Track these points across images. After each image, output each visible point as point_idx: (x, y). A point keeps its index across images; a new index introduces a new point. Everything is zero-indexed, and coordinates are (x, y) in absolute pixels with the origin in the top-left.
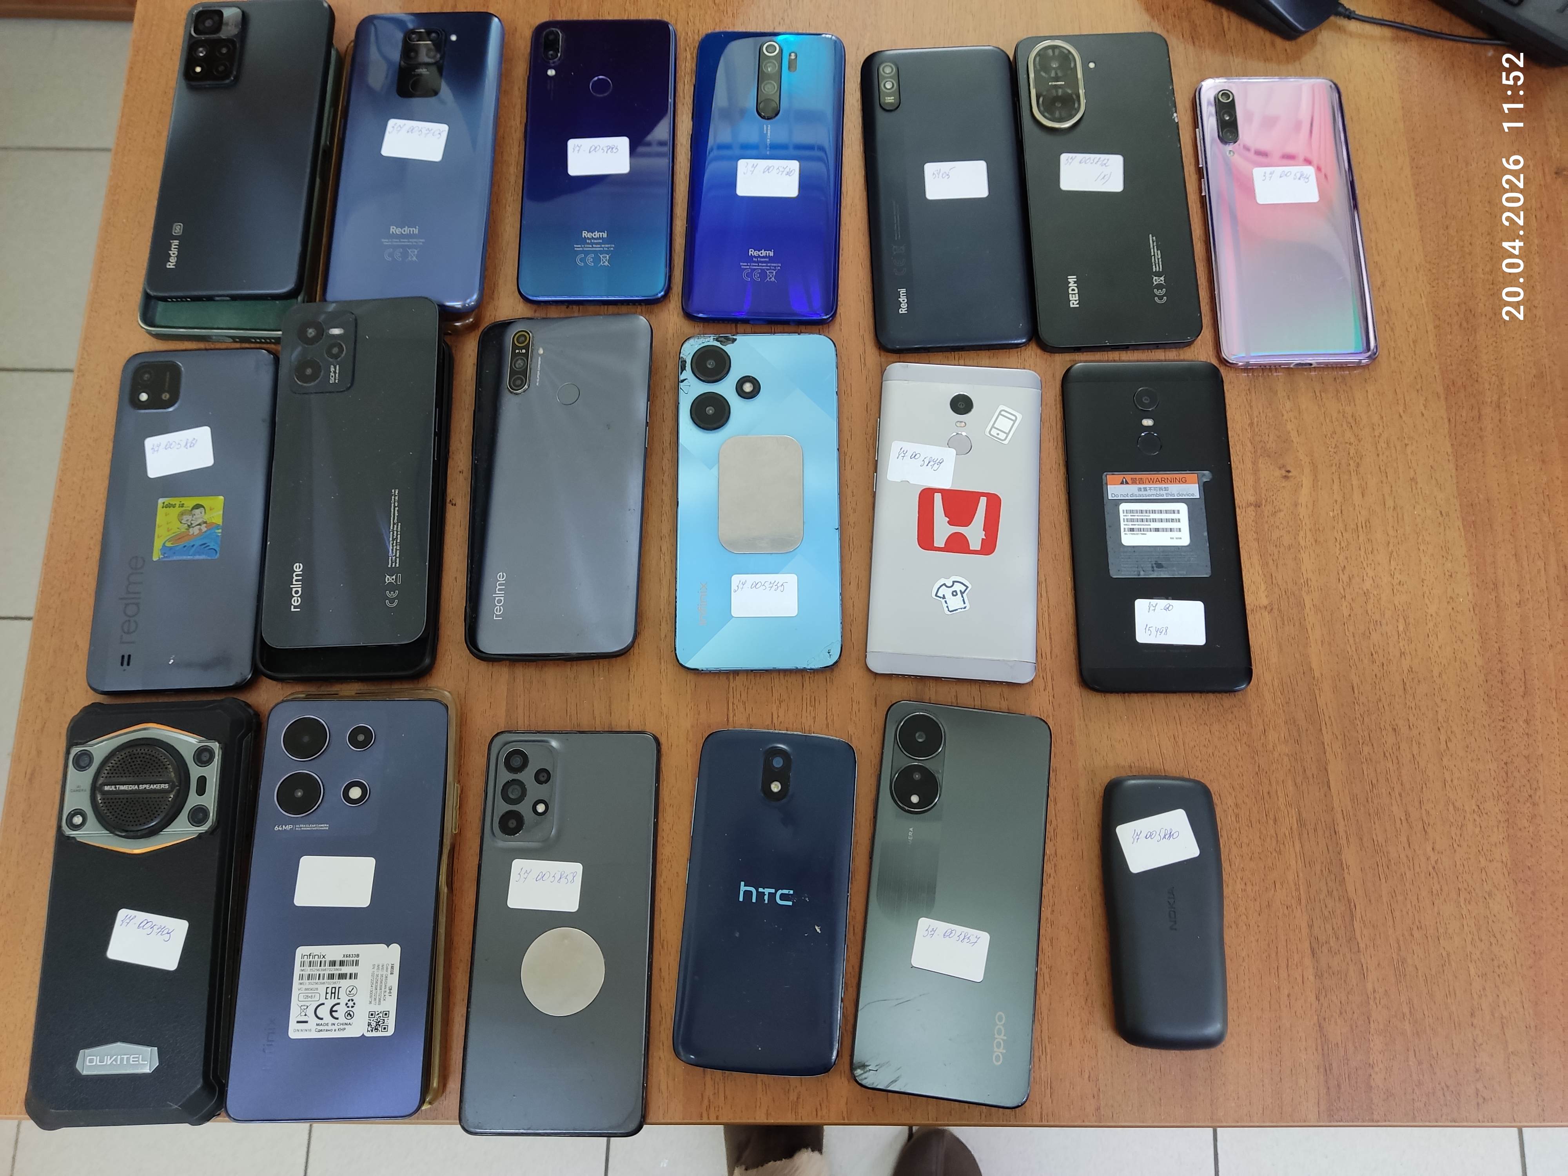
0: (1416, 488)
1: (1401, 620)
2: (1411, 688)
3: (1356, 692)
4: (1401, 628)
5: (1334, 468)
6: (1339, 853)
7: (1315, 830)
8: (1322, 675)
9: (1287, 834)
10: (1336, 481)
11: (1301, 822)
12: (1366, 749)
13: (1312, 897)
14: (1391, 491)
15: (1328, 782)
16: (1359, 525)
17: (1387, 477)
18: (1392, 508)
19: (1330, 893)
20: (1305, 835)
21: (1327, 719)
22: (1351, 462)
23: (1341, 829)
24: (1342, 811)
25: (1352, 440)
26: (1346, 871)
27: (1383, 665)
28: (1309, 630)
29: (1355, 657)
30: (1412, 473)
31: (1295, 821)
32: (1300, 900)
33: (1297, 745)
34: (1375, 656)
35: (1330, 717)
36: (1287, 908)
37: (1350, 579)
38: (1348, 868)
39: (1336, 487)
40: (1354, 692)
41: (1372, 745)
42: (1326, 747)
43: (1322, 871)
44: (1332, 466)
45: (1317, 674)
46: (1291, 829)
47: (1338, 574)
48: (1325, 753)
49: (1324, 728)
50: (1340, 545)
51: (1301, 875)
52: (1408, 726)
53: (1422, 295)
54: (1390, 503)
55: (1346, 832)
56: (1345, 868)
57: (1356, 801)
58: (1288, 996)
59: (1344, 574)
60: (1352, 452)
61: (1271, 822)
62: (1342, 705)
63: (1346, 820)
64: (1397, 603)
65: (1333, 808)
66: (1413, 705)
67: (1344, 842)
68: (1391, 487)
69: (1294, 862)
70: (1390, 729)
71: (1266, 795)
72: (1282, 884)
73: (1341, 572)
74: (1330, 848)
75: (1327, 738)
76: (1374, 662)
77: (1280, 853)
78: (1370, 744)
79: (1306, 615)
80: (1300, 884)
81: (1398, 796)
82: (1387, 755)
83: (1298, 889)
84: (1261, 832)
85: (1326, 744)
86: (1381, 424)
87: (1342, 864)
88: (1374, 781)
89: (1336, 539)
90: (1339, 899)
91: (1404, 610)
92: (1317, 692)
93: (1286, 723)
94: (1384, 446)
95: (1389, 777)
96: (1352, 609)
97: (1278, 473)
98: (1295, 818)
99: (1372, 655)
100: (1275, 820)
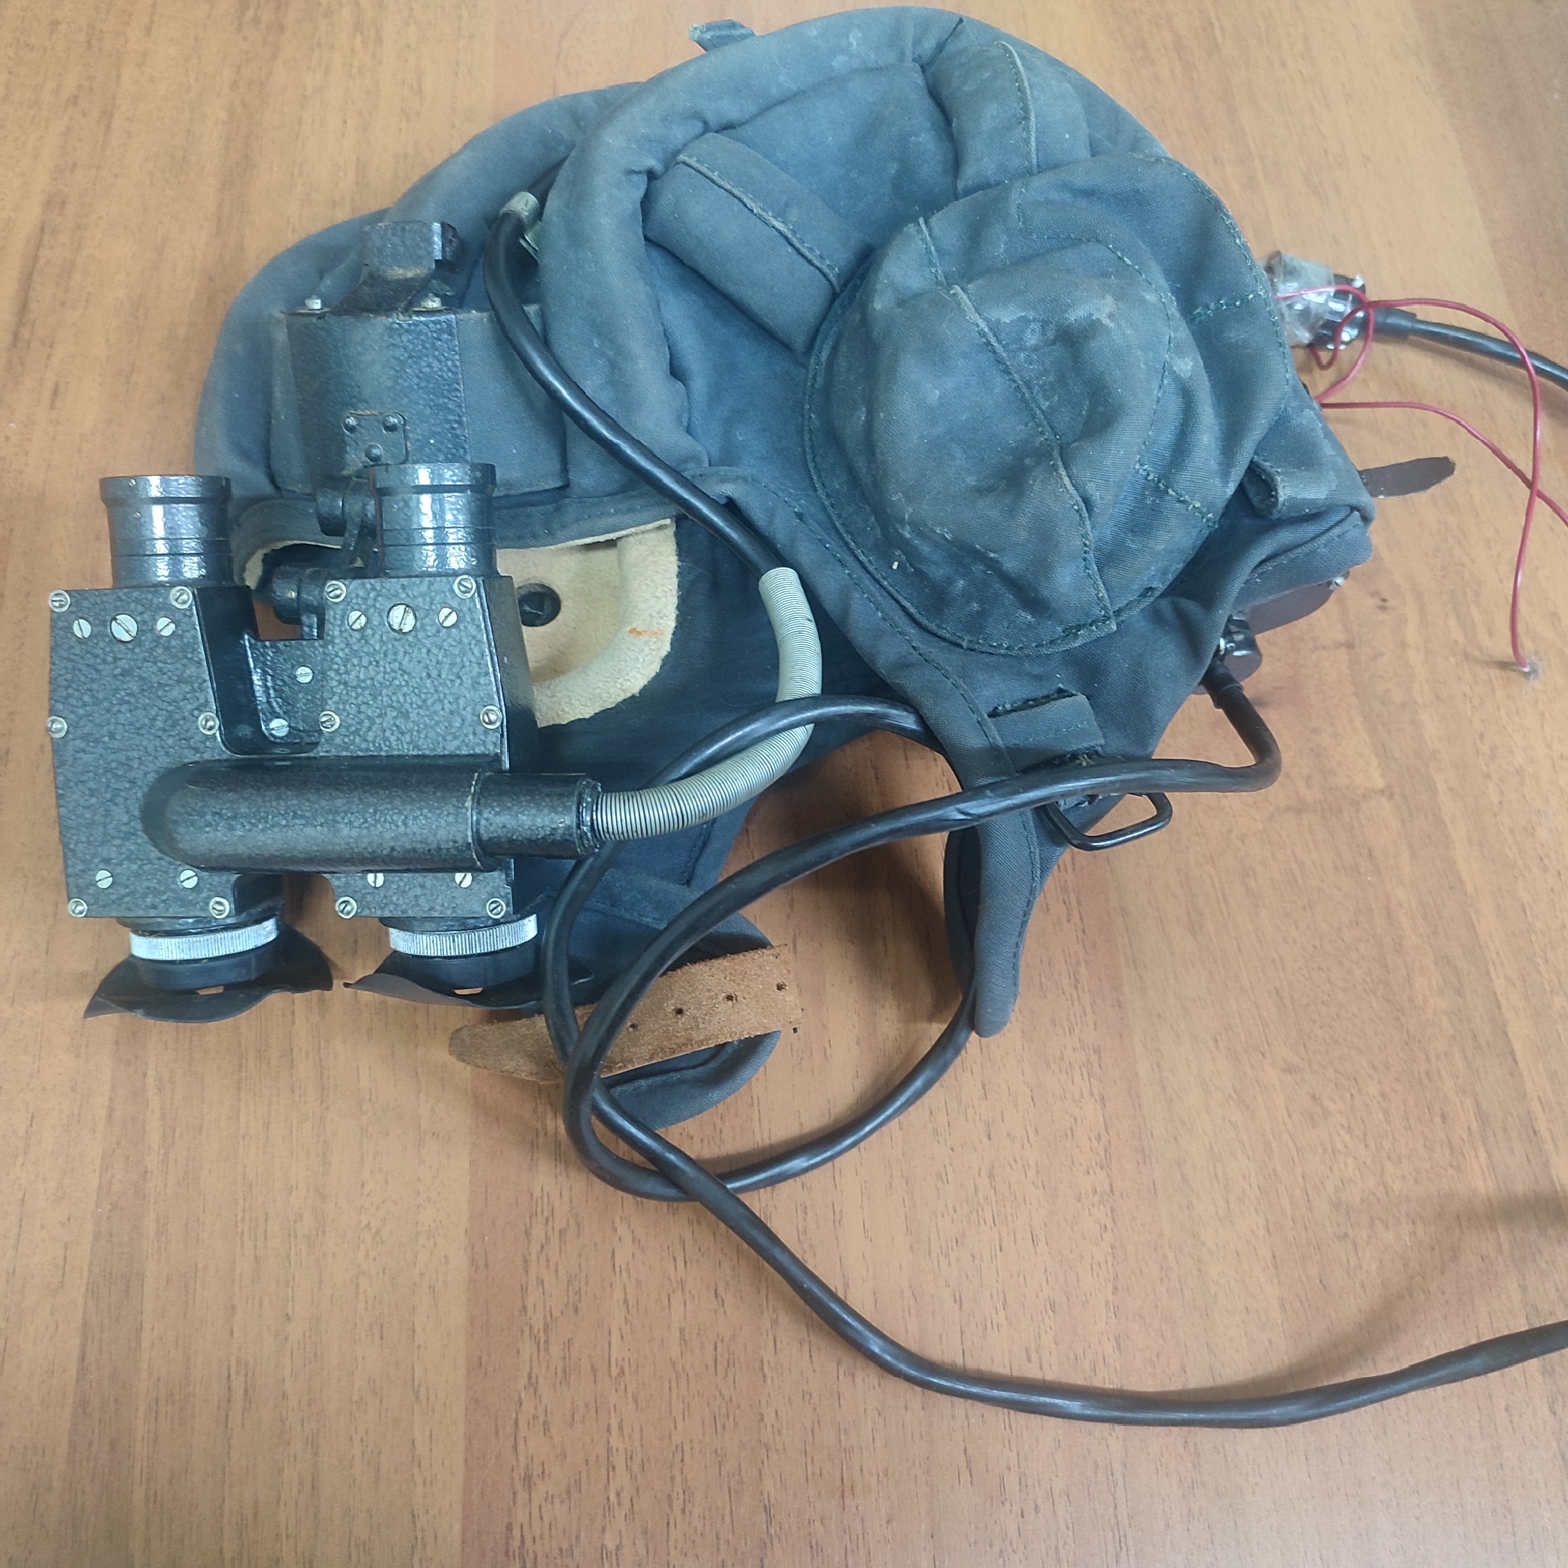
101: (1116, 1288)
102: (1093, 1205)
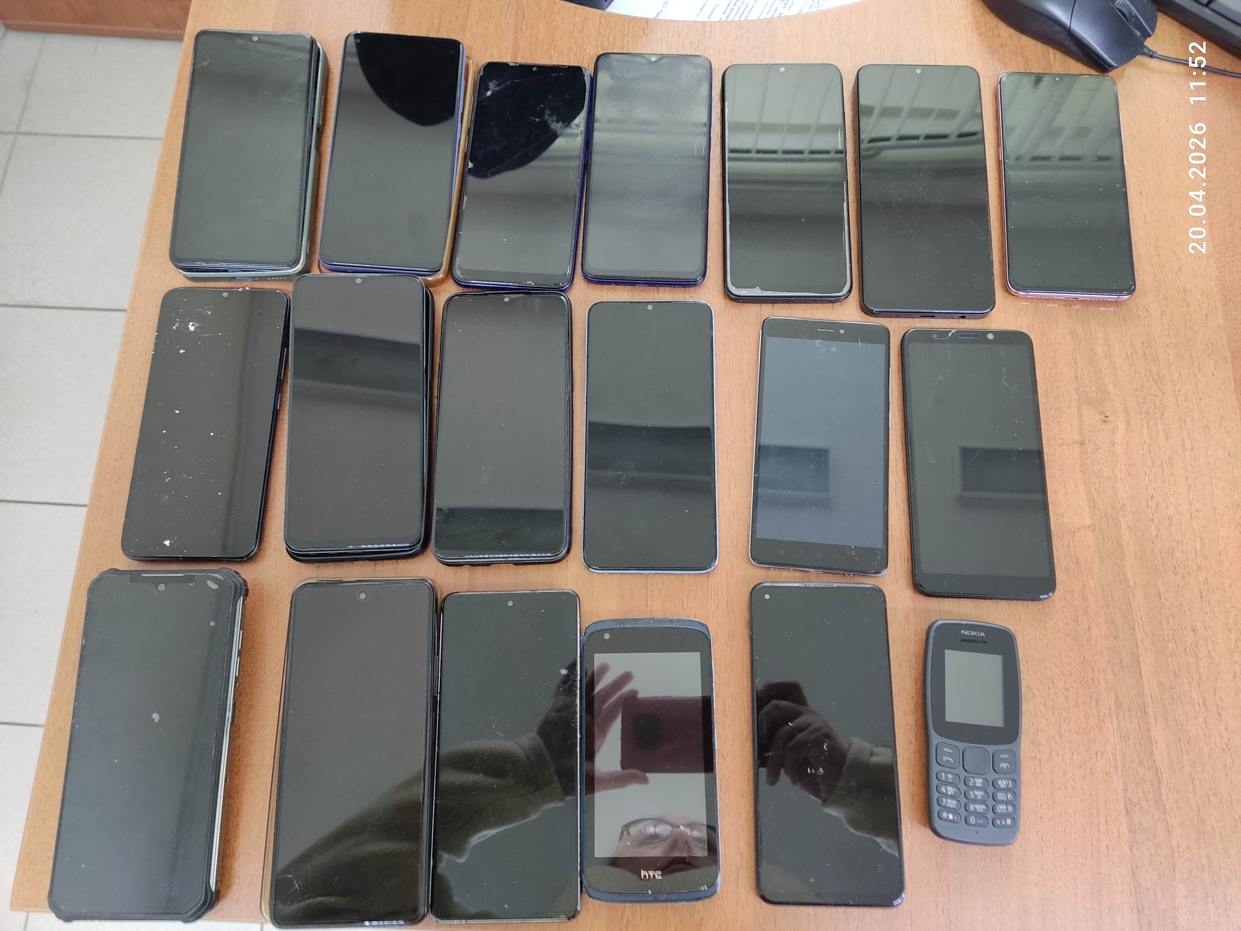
0: (1209, 434)
1: (1198, 540)
2: (1207, 596)
3: (1162, 597)
4: (1198, 547)
5: (1143, 416)
6: (1149, 730)
7: (1130, 711)
8: (1135, 583)
9: (1107, 714)
10: (1145, 426)
11: (1118, 704)
12: (1171, 645)
13: (1127, 765)
14: (1189, 435)
15: (1140, 671)
16: (1164, 463)
17: (1185, 423)
18: (1190, 449)
19: (1141, 763)
20: (1121, 715)
21: (1139, 620)
22: (1157, 411)
23: (1150, 711)
24: (1151, 695)
25: (1157, 393)
26: (1154, 745)
27: (1184, 576)
28: (1125, 546)
29: (1162, 570)
30: (1206, 421)
31: (1113, 704)
32: (1117, 768)
33: (1115, 641)
34: (1177, 569)
35: (1141, 618)
36: (1106, 774)
37: (1157, 506)
38: (1156, 742)
39: (1145, 431)
40: (1161, 599)
41: (1176, 642)
42: (1139, 642)
43: (1134, 744)
44: (1141, 413)
45: (1131, 583)
46: (1110, 709)
47: (1148, 501)
48: (1137, 648)
49: (1136, 627)
50: (1149, 477)
51: (1118, 748)
52: (1204, 628)
53: (1212, 278)
54: (1188, 445)
55: (1154, 713)
56: (1154, 742)
57: (1162, 687)
58: (1107, 847)
59: (1152, 501)
60: (1158, 402)
61: (1094, 703)
62: (1152, 609)
63: (1154, 703)
64: (1195, 527)
65: (1143, 693)
66: (1208, 611)
67: (1152, 721)
68: (1189, 432)
69: (1112, 737)
70: (1189, 629)
71: (1090, 681)
72: (1102, 755)
73: (1150, 500)
74: (1141, 726)
75: (1139, 636)
76: (1176, 574)
77: (1101, 729)
78: (1174, 641)
79: (1122, 534)
80: (1117, 755)
81: (1196, 684)
82: (1188, 650)
83: (1115, 759)
84: (1086, 712)
85: (1138, 640)
86: (1180, 381)
87: (1151, 739)
88: (1177, 672)
89: (1146, 473)
90: (1149, 768)
91: (1200, 532)
92: (1131, 597)
93: (1106, 622)
94: (1183, 398)
95: (1189, 668)
96: (1159, 530)
97: (1099, 418)
98: (1113, 701)
99: (1175, 568)
100: (1097, 702)
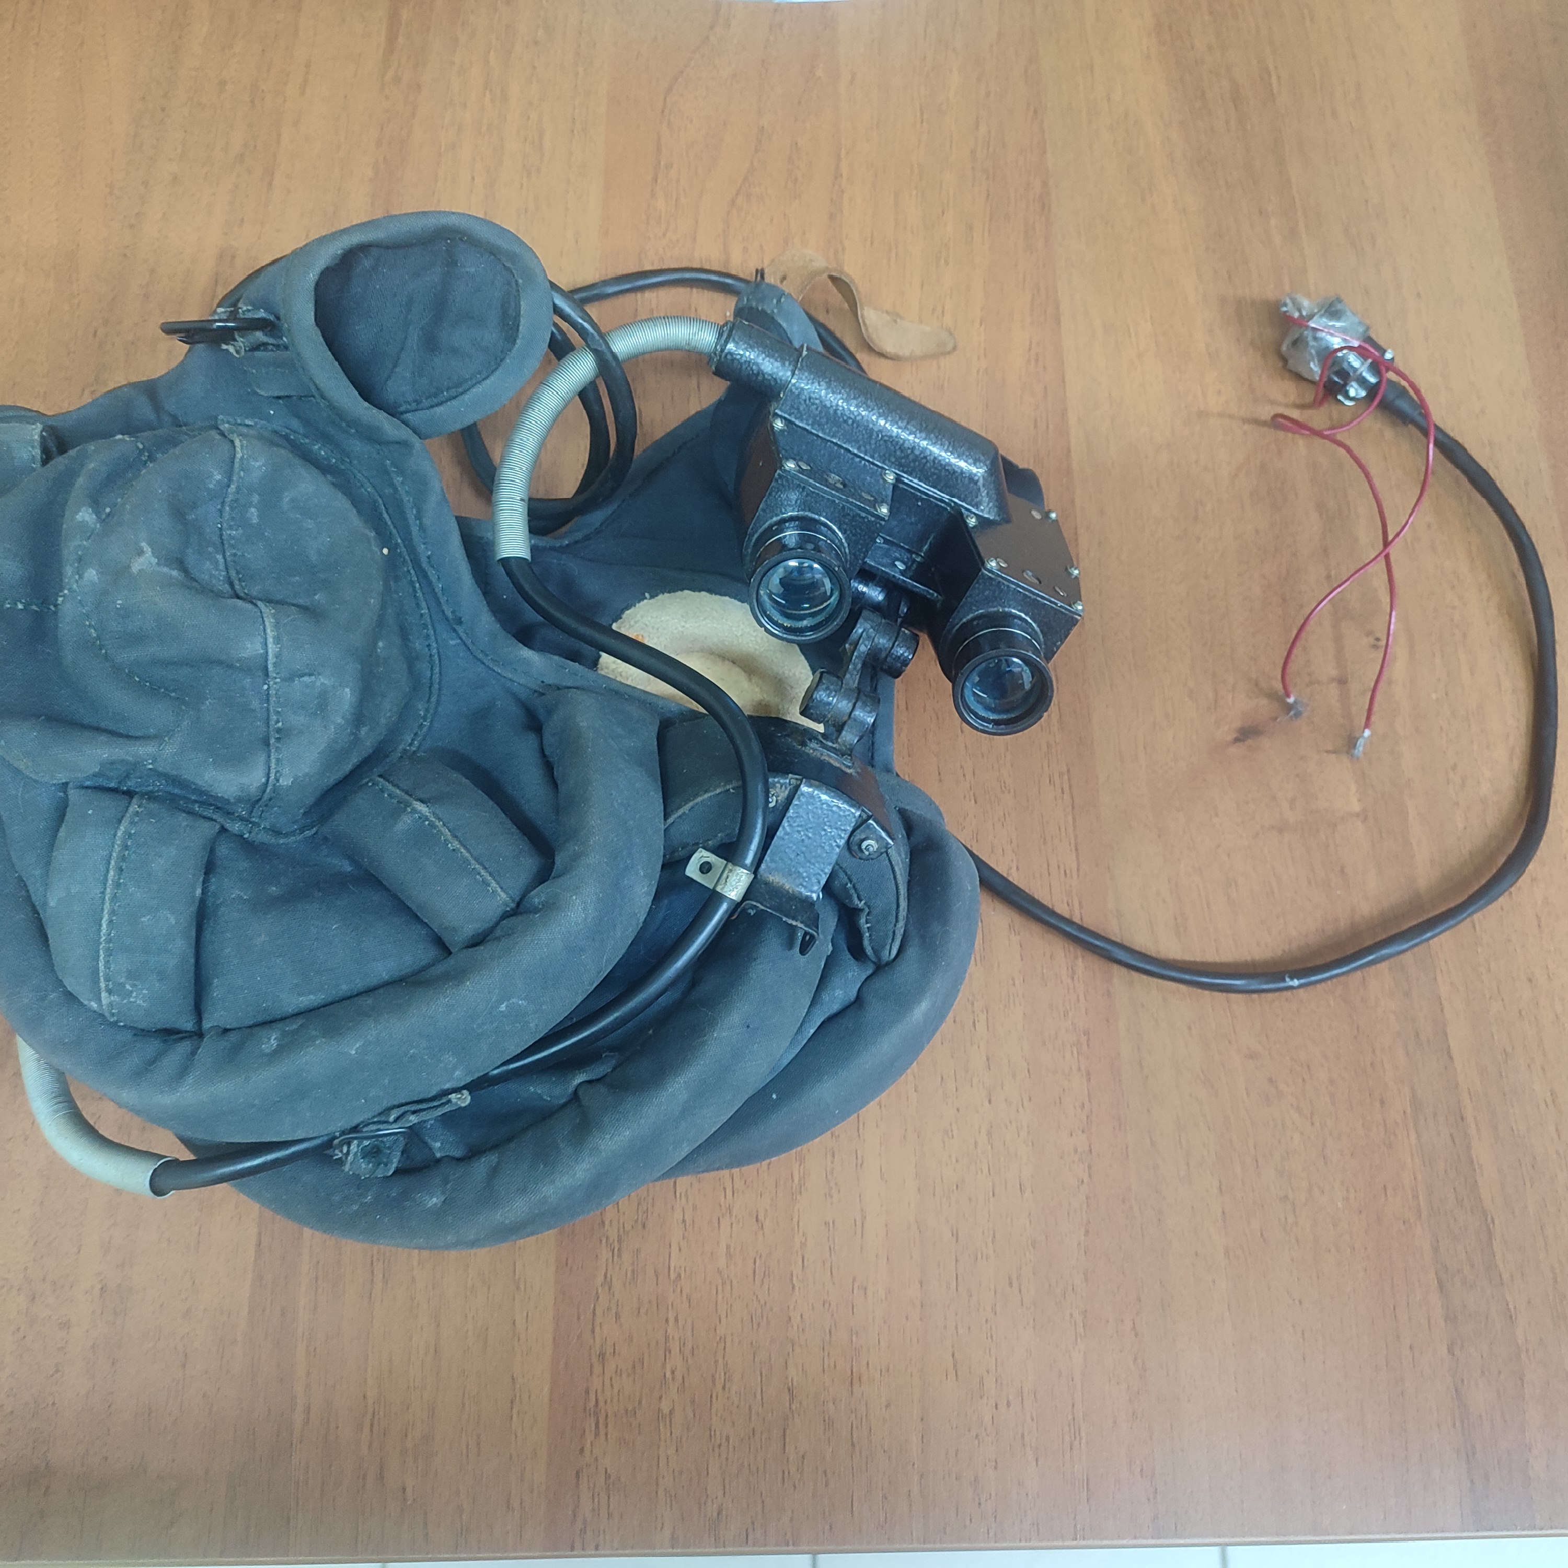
101: (1087, 1232)
102: (1073, 1162)
